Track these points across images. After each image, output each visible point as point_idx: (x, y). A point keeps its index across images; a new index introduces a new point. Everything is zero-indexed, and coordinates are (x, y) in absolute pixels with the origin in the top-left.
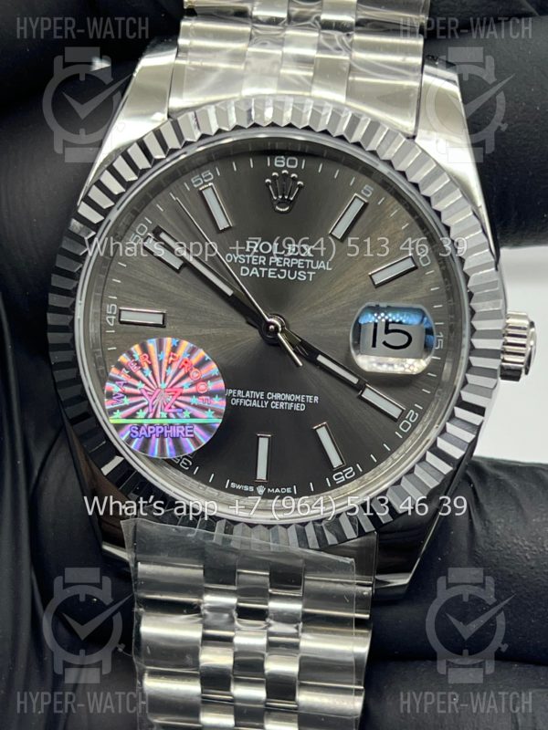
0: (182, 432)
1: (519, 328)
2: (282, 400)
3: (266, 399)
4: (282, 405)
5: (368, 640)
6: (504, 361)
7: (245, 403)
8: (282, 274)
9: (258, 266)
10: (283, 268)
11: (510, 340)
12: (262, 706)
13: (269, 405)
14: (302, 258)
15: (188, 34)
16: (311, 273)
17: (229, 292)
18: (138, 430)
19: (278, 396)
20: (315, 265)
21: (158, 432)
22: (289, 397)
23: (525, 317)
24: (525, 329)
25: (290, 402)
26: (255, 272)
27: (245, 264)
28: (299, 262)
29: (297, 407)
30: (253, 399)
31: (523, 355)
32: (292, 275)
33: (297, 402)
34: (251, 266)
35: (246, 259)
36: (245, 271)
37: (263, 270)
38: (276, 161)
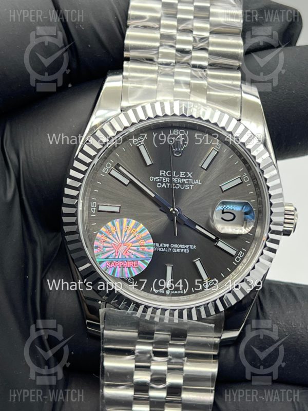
0: (132, 264)
1: (290, 211)
2: (178, 248)
3: (170, 247)
4: (178, 250)
5: (217, 365)
6: (284, 227)
7: (160, 250)
8: (177, 186)
9: (166, 183)
10: (177, 183)
11: (287, 216)
12: (164, 400)
13: (172, 250)
14: (187, 178)
15: (128, 70)
16: (192, 186)
17: (153, 195)
18: (110, 264)
19: (176, 246)
20: (193, 182)
21: (120, 265)
22: (181, 246)
23: (292, 206)
24: (293, 211)
25: (182, 249)
26: (164, 185)
27: (159, 182)
28: (185, 180)
29: (185, 251)
30: (163, 248)
31: (292, 224)
32: (182, 187)
33: (185, 248)
34: (162, 183)
35: (160, 179)
36: (159, 185)
37: (168, 184)
38: (174, 132)
